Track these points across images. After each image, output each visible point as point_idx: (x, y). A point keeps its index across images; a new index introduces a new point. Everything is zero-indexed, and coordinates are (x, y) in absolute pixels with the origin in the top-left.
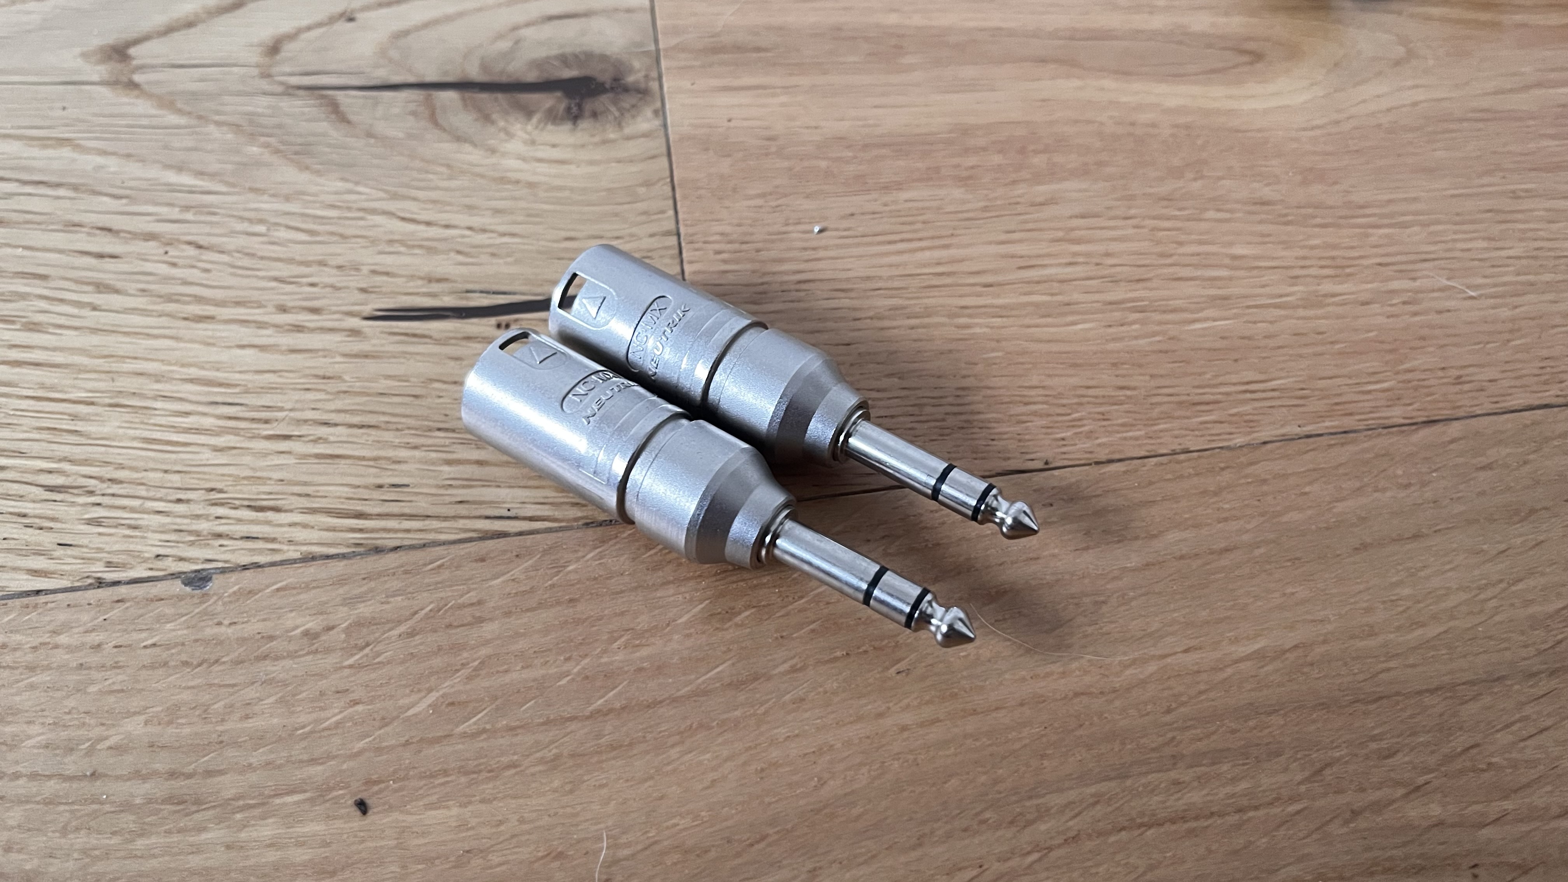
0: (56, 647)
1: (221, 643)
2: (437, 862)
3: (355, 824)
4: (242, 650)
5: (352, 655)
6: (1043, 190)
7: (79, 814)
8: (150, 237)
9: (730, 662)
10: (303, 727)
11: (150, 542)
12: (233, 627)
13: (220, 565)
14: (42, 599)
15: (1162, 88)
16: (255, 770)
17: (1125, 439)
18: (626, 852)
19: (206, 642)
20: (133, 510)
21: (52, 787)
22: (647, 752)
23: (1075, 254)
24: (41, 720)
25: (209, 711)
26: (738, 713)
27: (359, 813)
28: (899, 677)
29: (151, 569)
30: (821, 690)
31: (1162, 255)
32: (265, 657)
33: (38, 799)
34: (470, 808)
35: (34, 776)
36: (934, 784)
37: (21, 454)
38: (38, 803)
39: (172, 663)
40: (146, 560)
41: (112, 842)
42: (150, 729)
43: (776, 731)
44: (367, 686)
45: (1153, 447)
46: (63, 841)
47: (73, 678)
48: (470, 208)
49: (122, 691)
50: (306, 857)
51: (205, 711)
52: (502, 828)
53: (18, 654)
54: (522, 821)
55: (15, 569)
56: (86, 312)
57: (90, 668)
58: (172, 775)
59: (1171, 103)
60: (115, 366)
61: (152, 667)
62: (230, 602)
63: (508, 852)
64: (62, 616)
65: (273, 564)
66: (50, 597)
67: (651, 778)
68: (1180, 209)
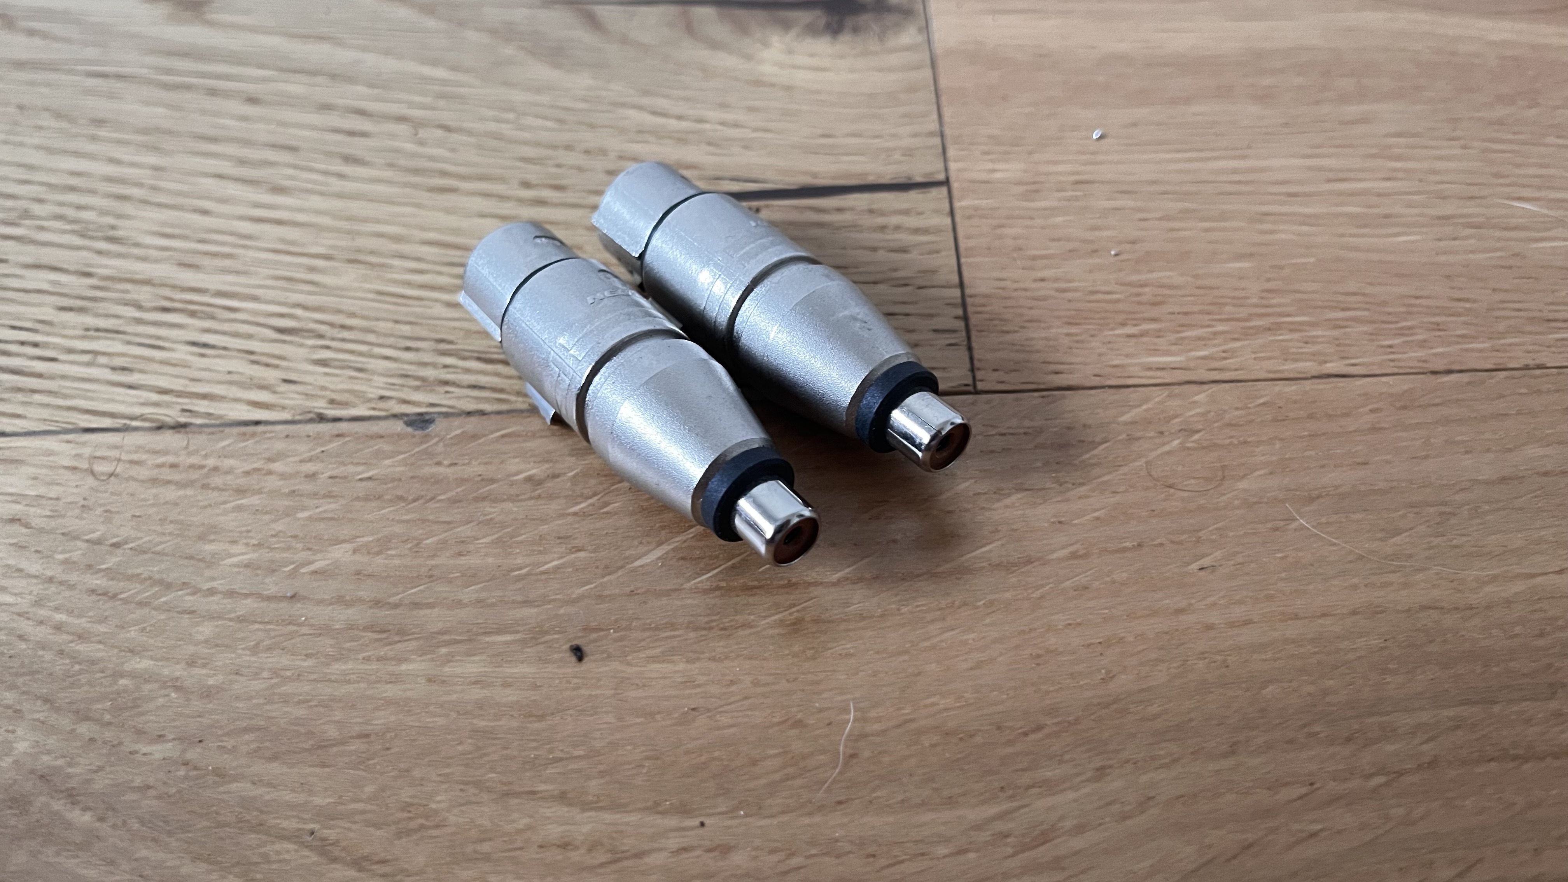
0: (270, 473)
1: (437, 482)
2: (658, 717)
3: (570, 670)
4: (459, 490)
5: (578, 503)
6: (1352, 110)
7: (272, 634)
8: (401, 119)
9: (1000, 543)
10: (520, 569)
11: (376, 384)
12: (453, 468)
13: (444, 410)
14: (260, 428)
15: (1485, 24)
16: (465, 606)
17: (1467, 350)
18: (877, 727)
19: (424, 480)
20: (361, 354)
21: (246, 606)
22: (903, 625)
23: (1395, 170)
24: (245, 541)
25: (421, 545)
26: (1008, 595)
27: (574, 659)
28: (1202, 573)
29: (374, 409)
30: (1108, 579)
31: (1497, 175)
32: (484, 499)
33: (232, 615)
34: (698, 665)
35: (231, 594)
36: (1248, 689)
37: (255, 299)
38: (230, 620)
39: (387, 497)
40: (370, 400)
41: (306, 664)
42: (358, 557)
43: (1053, 617)
44: (592, 534)
45: (1501, 361)
46: (253, 659)
47: (283, 503)
48: (724, 106)
49: (332, 519)
50: (514, 698)
51: (418, 544)
52: (733, 688)
53: (229, 477)
54: (756, 683)
55: (237, 400)
56: (332, 180)
57: (302, 495)
58: (377, 603)
59: (1495, 37)
60: (356, 227)
61: (367, 499)
62: (452, 444)
63: (740, 714)
64: (280, 445)
65: (499, 413)
66: (270, 428)
67: (906, 652)
68: (1515, 133)
